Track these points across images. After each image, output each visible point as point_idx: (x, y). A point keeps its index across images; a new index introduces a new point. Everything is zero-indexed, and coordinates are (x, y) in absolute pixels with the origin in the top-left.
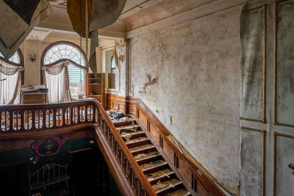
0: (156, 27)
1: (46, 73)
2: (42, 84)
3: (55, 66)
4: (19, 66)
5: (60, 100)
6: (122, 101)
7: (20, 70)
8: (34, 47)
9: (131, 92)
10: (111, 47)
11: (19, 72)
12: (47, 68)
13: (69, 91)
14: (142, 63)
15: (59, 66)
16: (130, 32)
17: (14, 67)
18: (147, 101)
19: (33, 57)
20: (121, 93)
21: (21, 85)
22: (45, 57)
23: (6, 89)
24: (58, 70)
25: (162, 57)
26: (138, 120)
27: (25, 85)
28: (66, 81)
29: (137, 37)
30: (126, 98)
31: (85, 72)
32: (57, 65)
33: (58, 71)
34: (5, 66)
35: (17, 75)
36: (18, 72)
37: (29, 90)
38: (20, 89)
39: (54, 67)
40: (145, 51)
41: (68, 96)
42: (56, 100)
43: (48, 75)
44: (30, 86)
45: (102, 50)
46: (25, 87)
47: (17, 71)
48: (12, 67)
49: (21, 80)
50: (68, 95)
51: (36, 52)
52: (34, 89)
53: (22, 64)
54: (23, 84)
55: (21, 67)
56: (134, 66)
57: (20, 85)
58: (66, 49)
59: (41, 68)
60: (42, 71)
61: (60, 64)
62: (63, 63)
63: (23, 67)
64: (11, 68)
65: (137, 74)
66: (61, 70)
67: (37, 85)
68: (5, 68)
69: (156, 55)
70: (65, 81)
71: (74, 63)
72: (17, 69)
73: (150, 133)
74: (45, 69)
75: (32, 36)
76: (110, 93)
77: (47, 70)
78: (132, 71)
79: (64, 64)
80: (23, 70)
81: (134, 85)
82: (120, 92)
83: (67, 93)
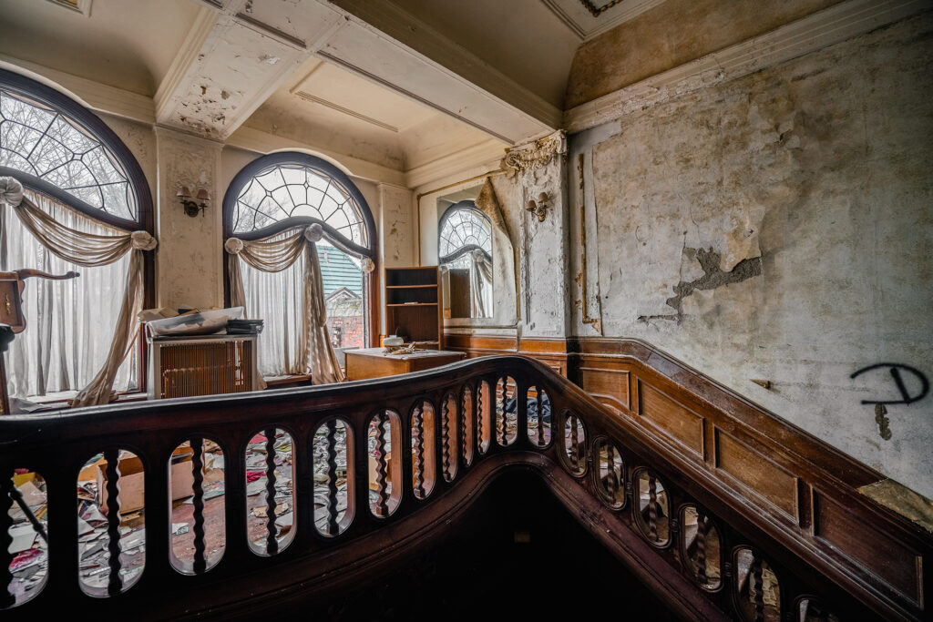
0: (772, 49)
1: (243, 265)
2: (228, 305)
3: (273, 240)
4: (134, 230)
5: (292, 365)
6: (551, 356)
7: (136, 245)
8: (195, 158)
9: (584, 322)
10: (471, 179)
11: (136, 252)
12: (247, 243)
13: (322, 329)
14: (654, 210)
15: (286, 240)
16: (591, 104)
17: (110, 234)
18: (693, 347)
19: (193, 198)
20: (534, 329)
21: (145, 308)
22: (236, 207)
23: (75, 324)
24: (283, 255)
25: (797, 167)
26: (642, 422)
27: (160, 308)
28: (313, 295)
29: (619, 122)
30: (567, 343)
31: (369, 267)
32: (279, 238)
33: (284, 258)
34: (70, 226)
35: (124, 264)
36: (129, 253)
37: (183, 327)
38: (138, 326)
39: (268, 242)
40: (673, 163)
41: (321, 348)
42: (280, 366)
43: (249, 270)
44: (181, 312)
45: (419, 197)
46: (163, 315)
47: (125, 251)
48: (100, 230)
49: (142, 287)
50: (322, 343)
51: (203, 178)
52: (205, 324)
53: (146, 221)
54: (150, 302)
55: (143, 232)
56: (602, 229)
57: (140, 310)
58: (306, 185)
59: (224, 242)
60: (227, 255)
61: (291, 233)
62: (298, 231)
63: (152, 232)
64: (99, 234)
65: (625, 253)
66: (295, 255)
67: (211, 308)
68: (70, 234)
69: (755, 168)
70: (309, 297)
71: (334, 235)
72: (127, 242)
73: (721, 471)
74: (241, 248)
75: (204, 88)
76: (467, 332)
77: (245, 252)
78: (589, 247)
79: (307, 236)
80: (150, 248)
81: (603, 295)
82: (531, 324)
83: (319, 337)
